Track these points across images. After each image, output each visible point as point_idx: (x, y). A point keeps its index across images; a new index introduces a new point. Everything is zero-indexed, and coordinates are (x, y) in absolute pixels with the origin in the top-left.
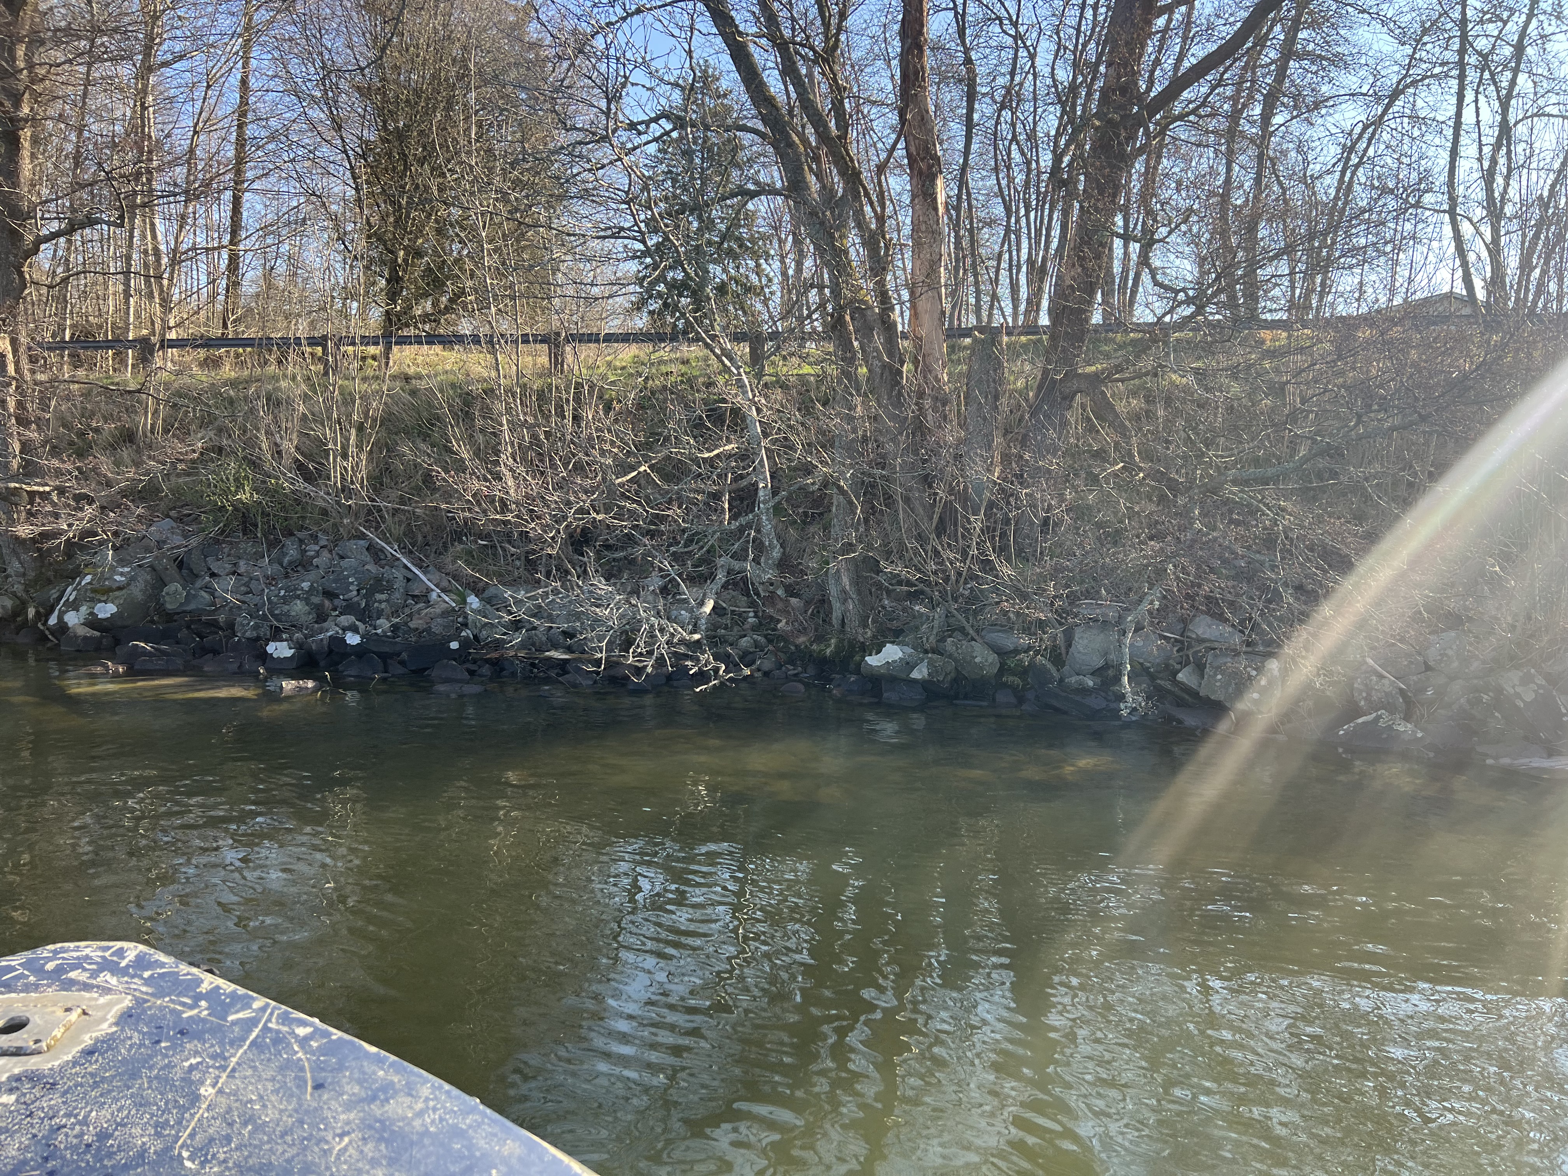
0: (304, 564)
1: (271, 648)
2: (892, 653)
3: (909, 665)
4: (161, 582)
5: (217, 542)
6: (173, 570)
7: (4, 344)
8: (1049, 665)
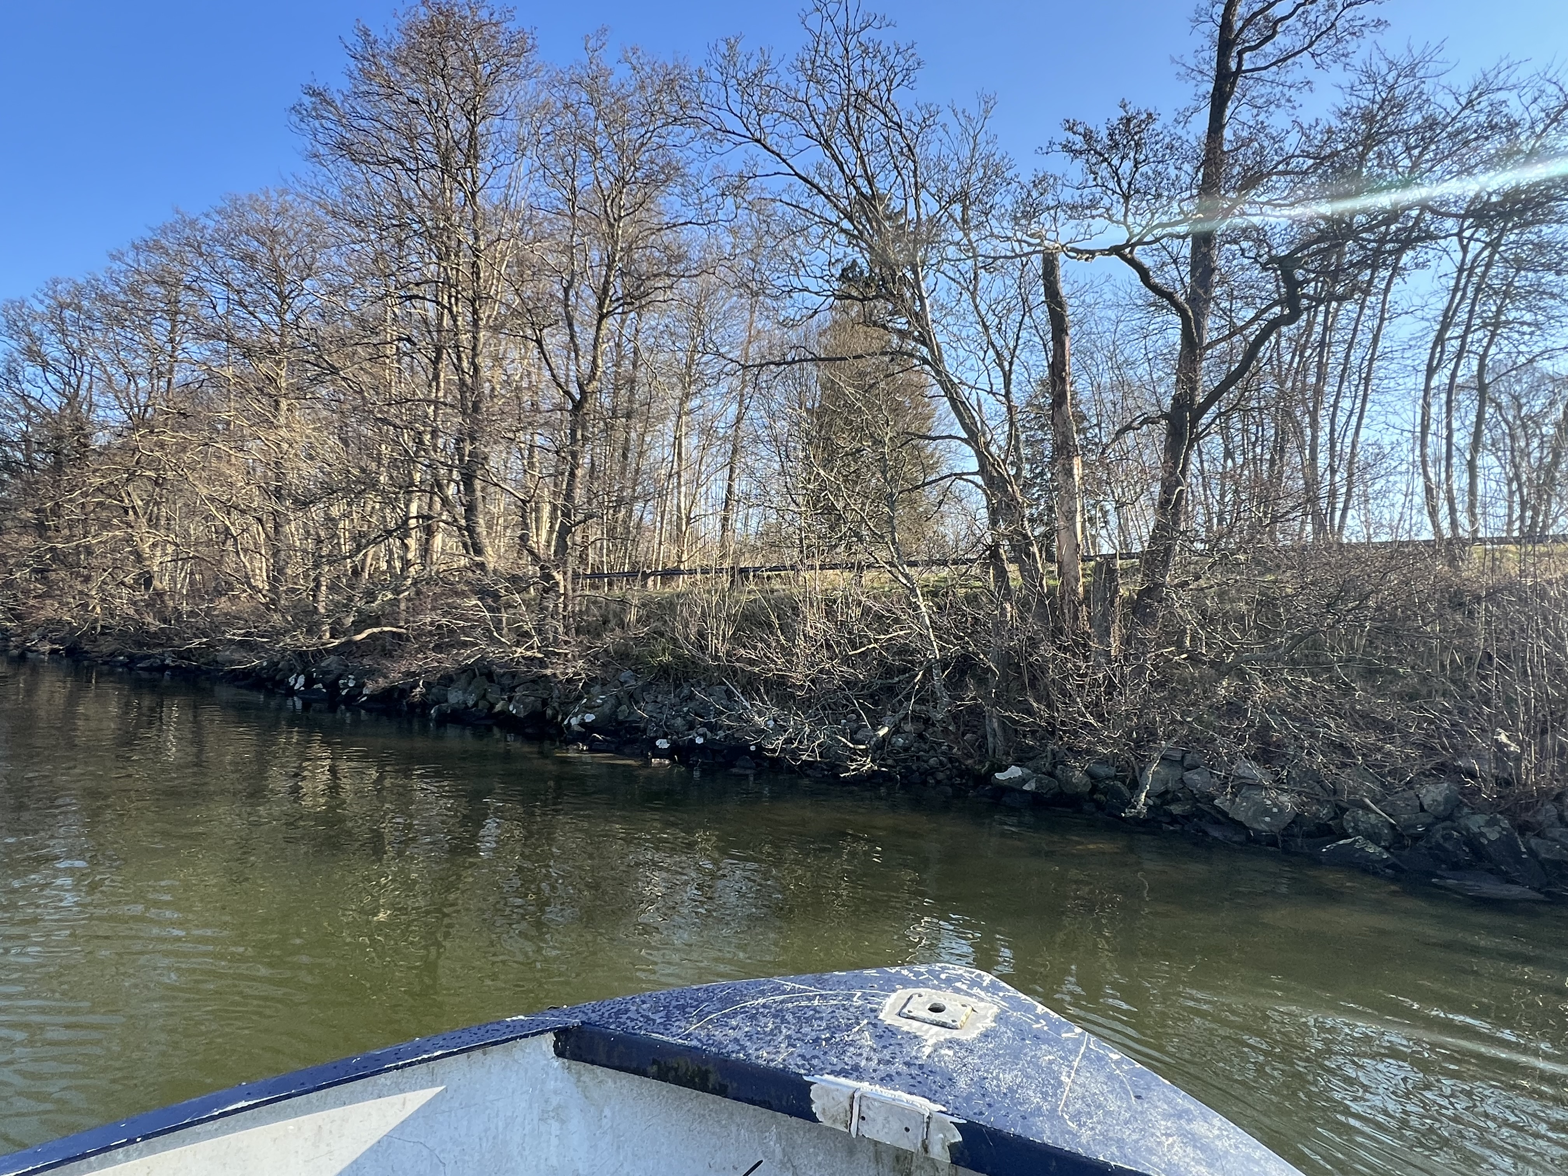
2: (1014, 771)
3: (1024, 780)
4: (620, 704)
7: (559, 577)
8: (1124, 788)
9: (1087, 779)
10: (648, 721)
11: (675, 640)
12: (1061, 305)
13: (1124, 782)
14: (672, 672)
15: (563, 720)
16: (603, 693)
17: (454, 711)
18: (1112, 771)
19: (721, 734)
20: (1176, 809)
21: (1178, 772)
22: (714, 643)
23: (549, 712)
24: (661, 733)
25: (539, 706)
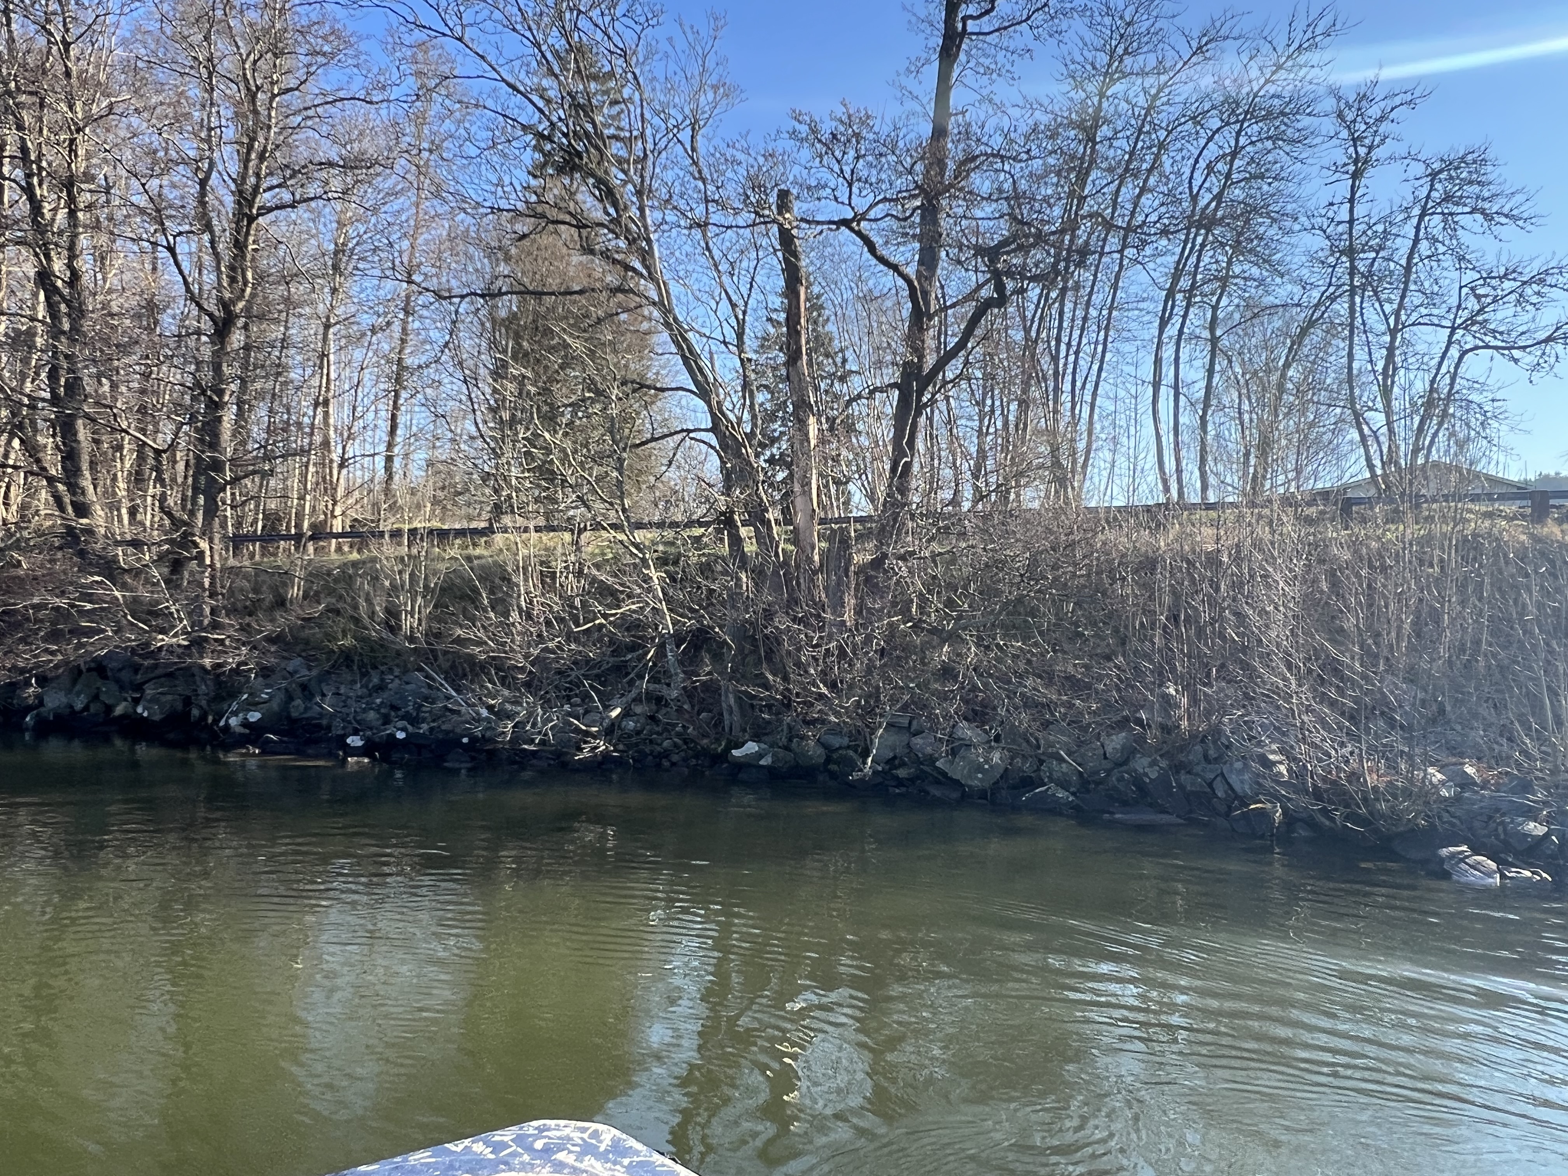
0: (381, 688)
1: (349, 741)
2: (751, 747)
3: (760, 755)
4: (290, 698)
5: (328, 672)
6: (299, 692)
7: (204, 545)
8: (855, 757)
9: (820, 751)
10: (332, 716)
11: (357, 621)
13: (856, 751)
14: (356, 658)
15: (216, 721)
16: (268, 686)
17: (57, 716)
18: (846, 741)
19: (425, 727)
20: (902, 773)
21: (905, 738)
23: (195, 712)
24: (350, 730)
25: (179, 706)
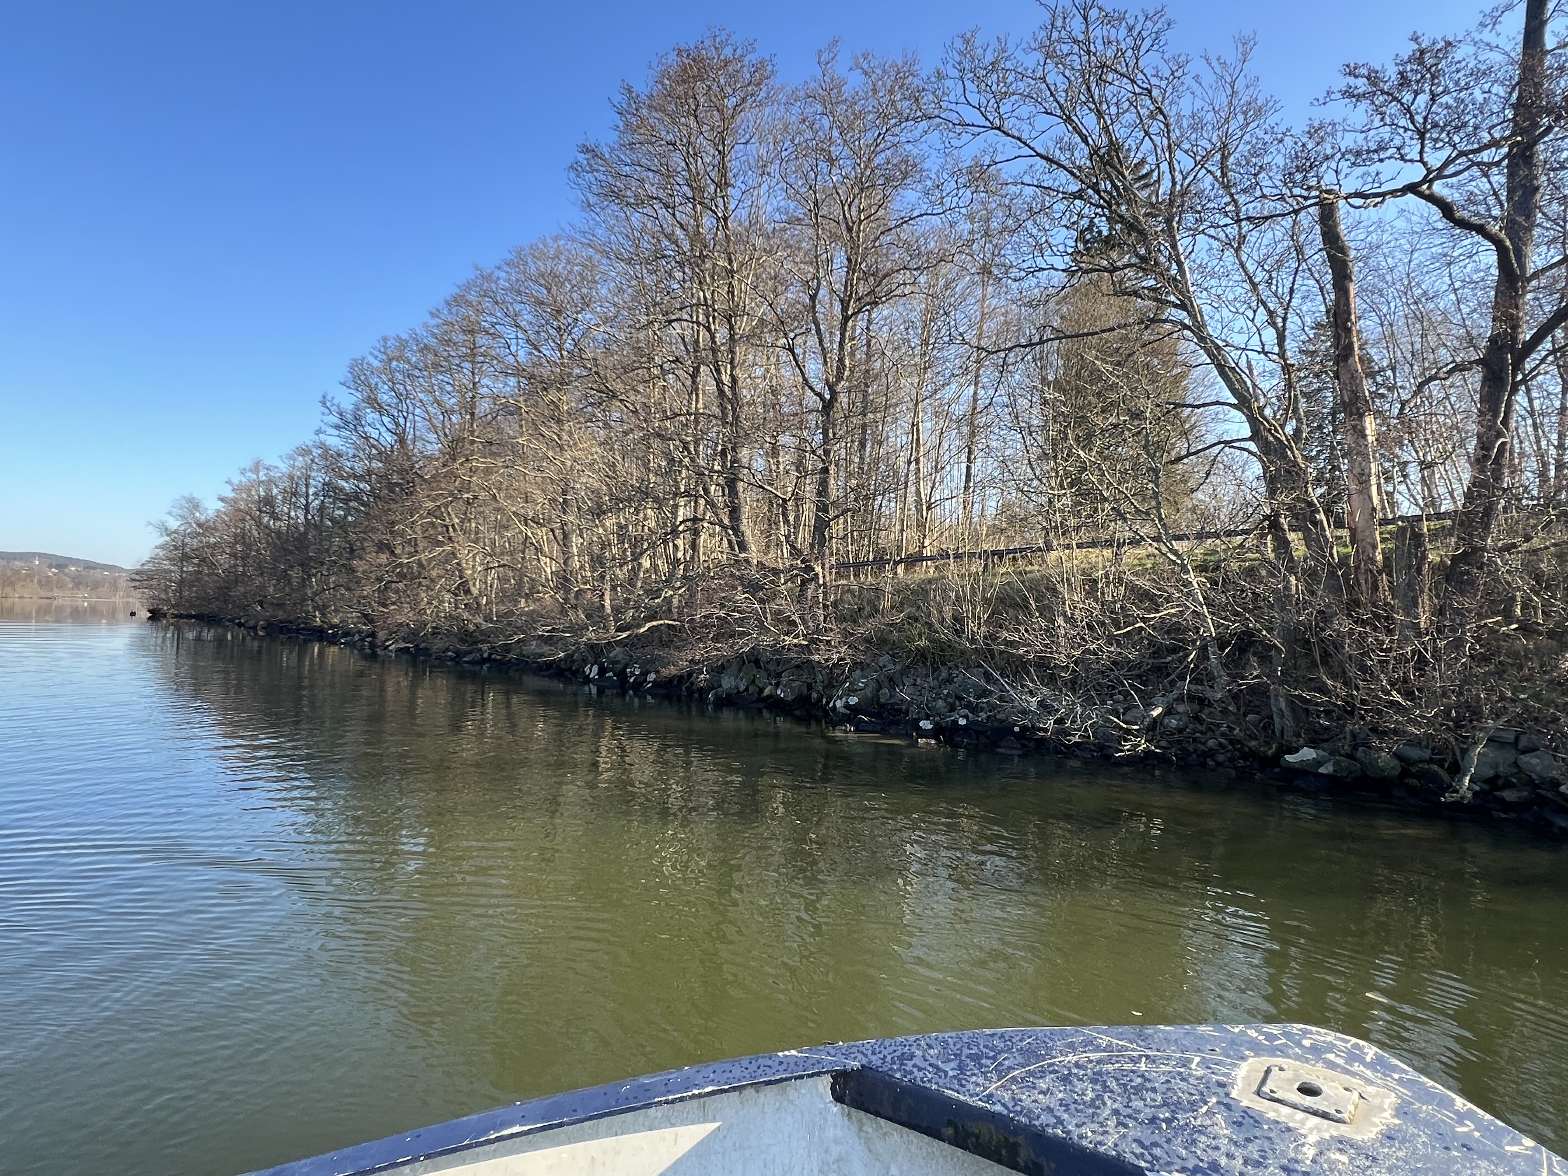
0: (949, 680)
1: (921, 724)
2: (1308, 754)
3: (1319, 763)
4: (880, 687)
5: (908, 667)
6: (886, 683)
7: (818, 569)
8: (1442, 772)
9: (1395, 763)
10: (910, 703)
11: (930, 625)
12: (1343, 250)
13: (1441, 766)
14: (930, 656)
15: (828, 703)
16: (864, 677)
17: (729, 695)
18: (1427, 754)
19: (983, 716)
20: (1509, 795)
21: (1510, 755)
22: (971, 626)
23: (814, 695)
24: (923, 715)
25: (805, 691)
